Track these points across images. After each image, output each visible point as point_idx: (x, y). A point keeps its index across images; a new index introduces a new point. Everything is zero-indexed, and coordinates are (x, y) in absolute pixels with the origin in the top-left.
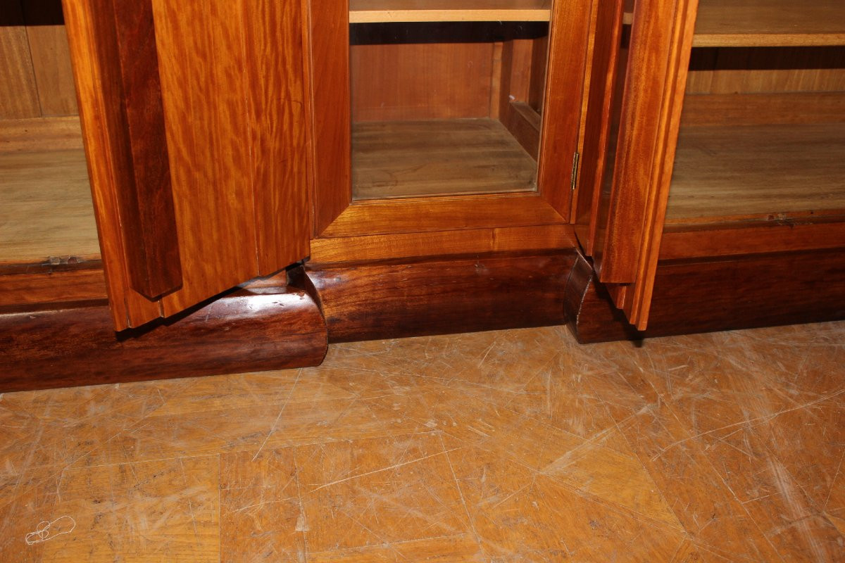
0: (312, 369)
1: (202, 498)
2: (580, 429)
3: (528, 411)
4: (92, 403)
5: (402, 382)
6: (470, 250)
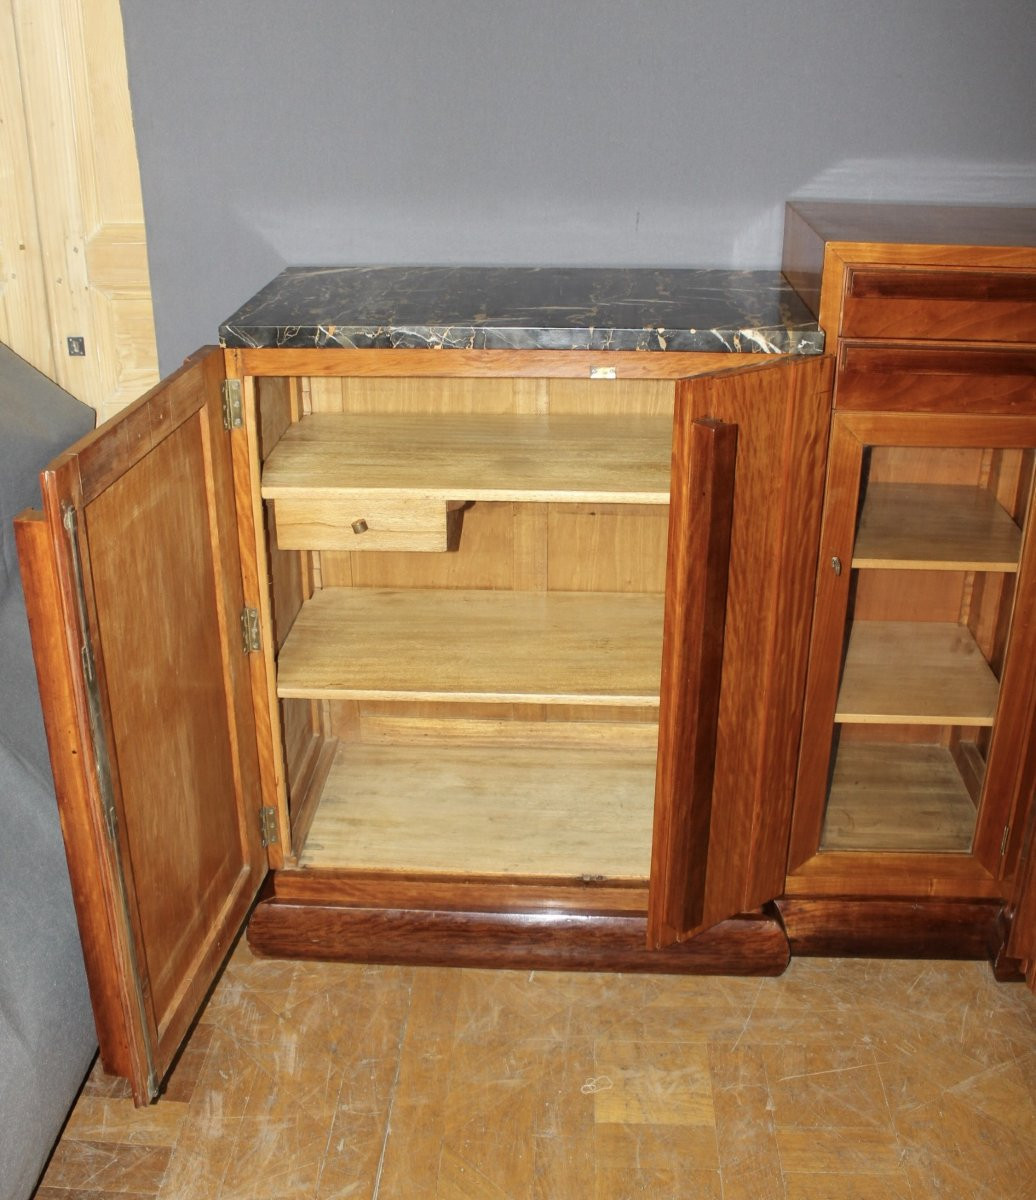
0: (773, 978)
1: (697, 1076)
2: (985, 1059)
3: (944, 1038)
4: (604, 988)
5: (845, 999)
6: (910, 894)
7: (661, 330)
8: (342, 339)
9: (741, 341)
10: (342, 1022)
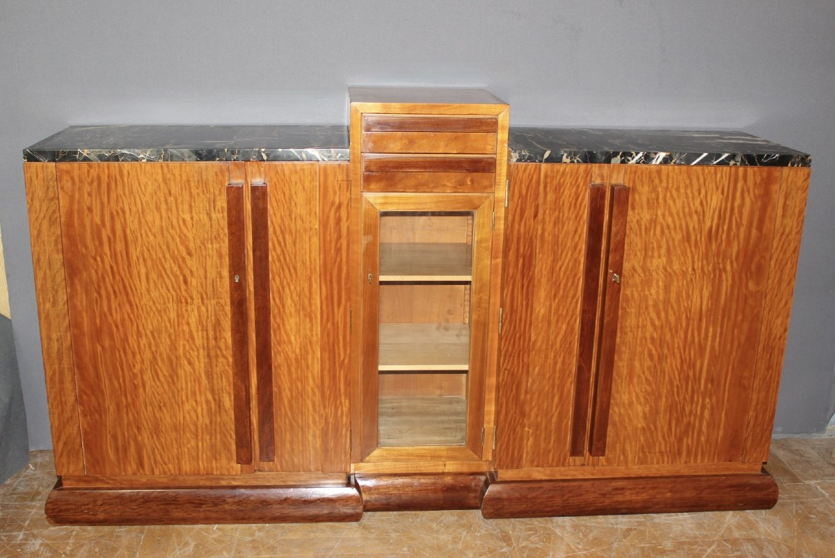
0: (355, 523)
3: (450, 547)
4: (257, 531)
5: (396, 531)
6: (434, 471)
7: (263, 150)
8: (92, 157)
9: (306, 154)
10: (100, 555)
